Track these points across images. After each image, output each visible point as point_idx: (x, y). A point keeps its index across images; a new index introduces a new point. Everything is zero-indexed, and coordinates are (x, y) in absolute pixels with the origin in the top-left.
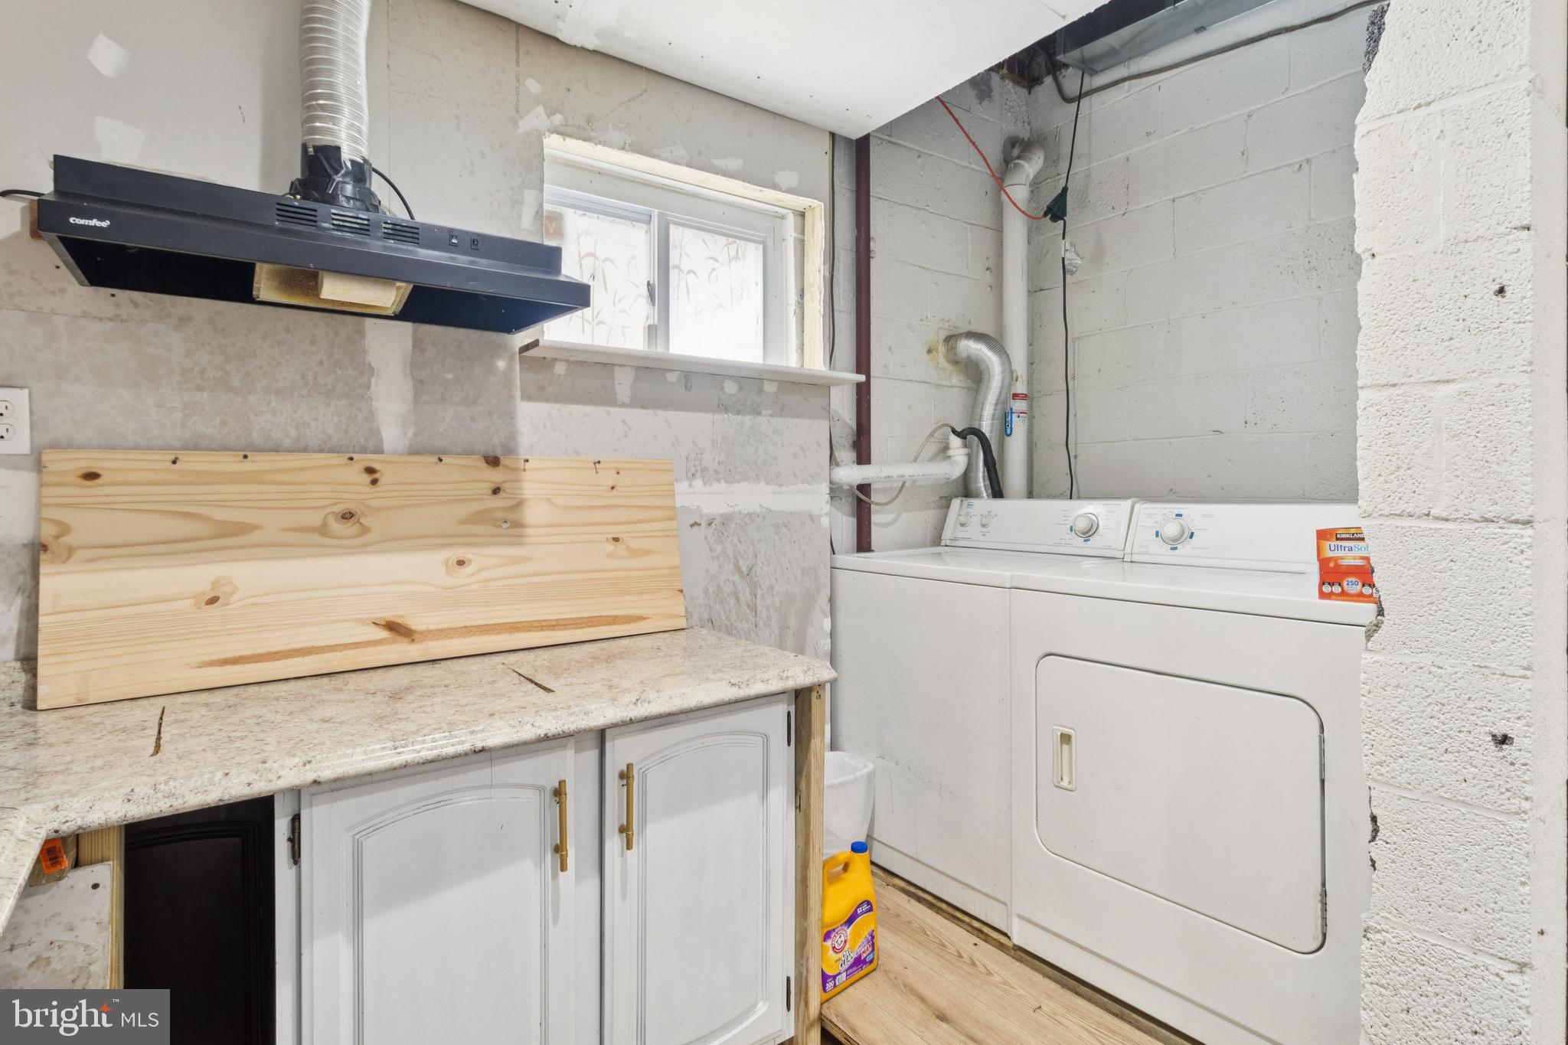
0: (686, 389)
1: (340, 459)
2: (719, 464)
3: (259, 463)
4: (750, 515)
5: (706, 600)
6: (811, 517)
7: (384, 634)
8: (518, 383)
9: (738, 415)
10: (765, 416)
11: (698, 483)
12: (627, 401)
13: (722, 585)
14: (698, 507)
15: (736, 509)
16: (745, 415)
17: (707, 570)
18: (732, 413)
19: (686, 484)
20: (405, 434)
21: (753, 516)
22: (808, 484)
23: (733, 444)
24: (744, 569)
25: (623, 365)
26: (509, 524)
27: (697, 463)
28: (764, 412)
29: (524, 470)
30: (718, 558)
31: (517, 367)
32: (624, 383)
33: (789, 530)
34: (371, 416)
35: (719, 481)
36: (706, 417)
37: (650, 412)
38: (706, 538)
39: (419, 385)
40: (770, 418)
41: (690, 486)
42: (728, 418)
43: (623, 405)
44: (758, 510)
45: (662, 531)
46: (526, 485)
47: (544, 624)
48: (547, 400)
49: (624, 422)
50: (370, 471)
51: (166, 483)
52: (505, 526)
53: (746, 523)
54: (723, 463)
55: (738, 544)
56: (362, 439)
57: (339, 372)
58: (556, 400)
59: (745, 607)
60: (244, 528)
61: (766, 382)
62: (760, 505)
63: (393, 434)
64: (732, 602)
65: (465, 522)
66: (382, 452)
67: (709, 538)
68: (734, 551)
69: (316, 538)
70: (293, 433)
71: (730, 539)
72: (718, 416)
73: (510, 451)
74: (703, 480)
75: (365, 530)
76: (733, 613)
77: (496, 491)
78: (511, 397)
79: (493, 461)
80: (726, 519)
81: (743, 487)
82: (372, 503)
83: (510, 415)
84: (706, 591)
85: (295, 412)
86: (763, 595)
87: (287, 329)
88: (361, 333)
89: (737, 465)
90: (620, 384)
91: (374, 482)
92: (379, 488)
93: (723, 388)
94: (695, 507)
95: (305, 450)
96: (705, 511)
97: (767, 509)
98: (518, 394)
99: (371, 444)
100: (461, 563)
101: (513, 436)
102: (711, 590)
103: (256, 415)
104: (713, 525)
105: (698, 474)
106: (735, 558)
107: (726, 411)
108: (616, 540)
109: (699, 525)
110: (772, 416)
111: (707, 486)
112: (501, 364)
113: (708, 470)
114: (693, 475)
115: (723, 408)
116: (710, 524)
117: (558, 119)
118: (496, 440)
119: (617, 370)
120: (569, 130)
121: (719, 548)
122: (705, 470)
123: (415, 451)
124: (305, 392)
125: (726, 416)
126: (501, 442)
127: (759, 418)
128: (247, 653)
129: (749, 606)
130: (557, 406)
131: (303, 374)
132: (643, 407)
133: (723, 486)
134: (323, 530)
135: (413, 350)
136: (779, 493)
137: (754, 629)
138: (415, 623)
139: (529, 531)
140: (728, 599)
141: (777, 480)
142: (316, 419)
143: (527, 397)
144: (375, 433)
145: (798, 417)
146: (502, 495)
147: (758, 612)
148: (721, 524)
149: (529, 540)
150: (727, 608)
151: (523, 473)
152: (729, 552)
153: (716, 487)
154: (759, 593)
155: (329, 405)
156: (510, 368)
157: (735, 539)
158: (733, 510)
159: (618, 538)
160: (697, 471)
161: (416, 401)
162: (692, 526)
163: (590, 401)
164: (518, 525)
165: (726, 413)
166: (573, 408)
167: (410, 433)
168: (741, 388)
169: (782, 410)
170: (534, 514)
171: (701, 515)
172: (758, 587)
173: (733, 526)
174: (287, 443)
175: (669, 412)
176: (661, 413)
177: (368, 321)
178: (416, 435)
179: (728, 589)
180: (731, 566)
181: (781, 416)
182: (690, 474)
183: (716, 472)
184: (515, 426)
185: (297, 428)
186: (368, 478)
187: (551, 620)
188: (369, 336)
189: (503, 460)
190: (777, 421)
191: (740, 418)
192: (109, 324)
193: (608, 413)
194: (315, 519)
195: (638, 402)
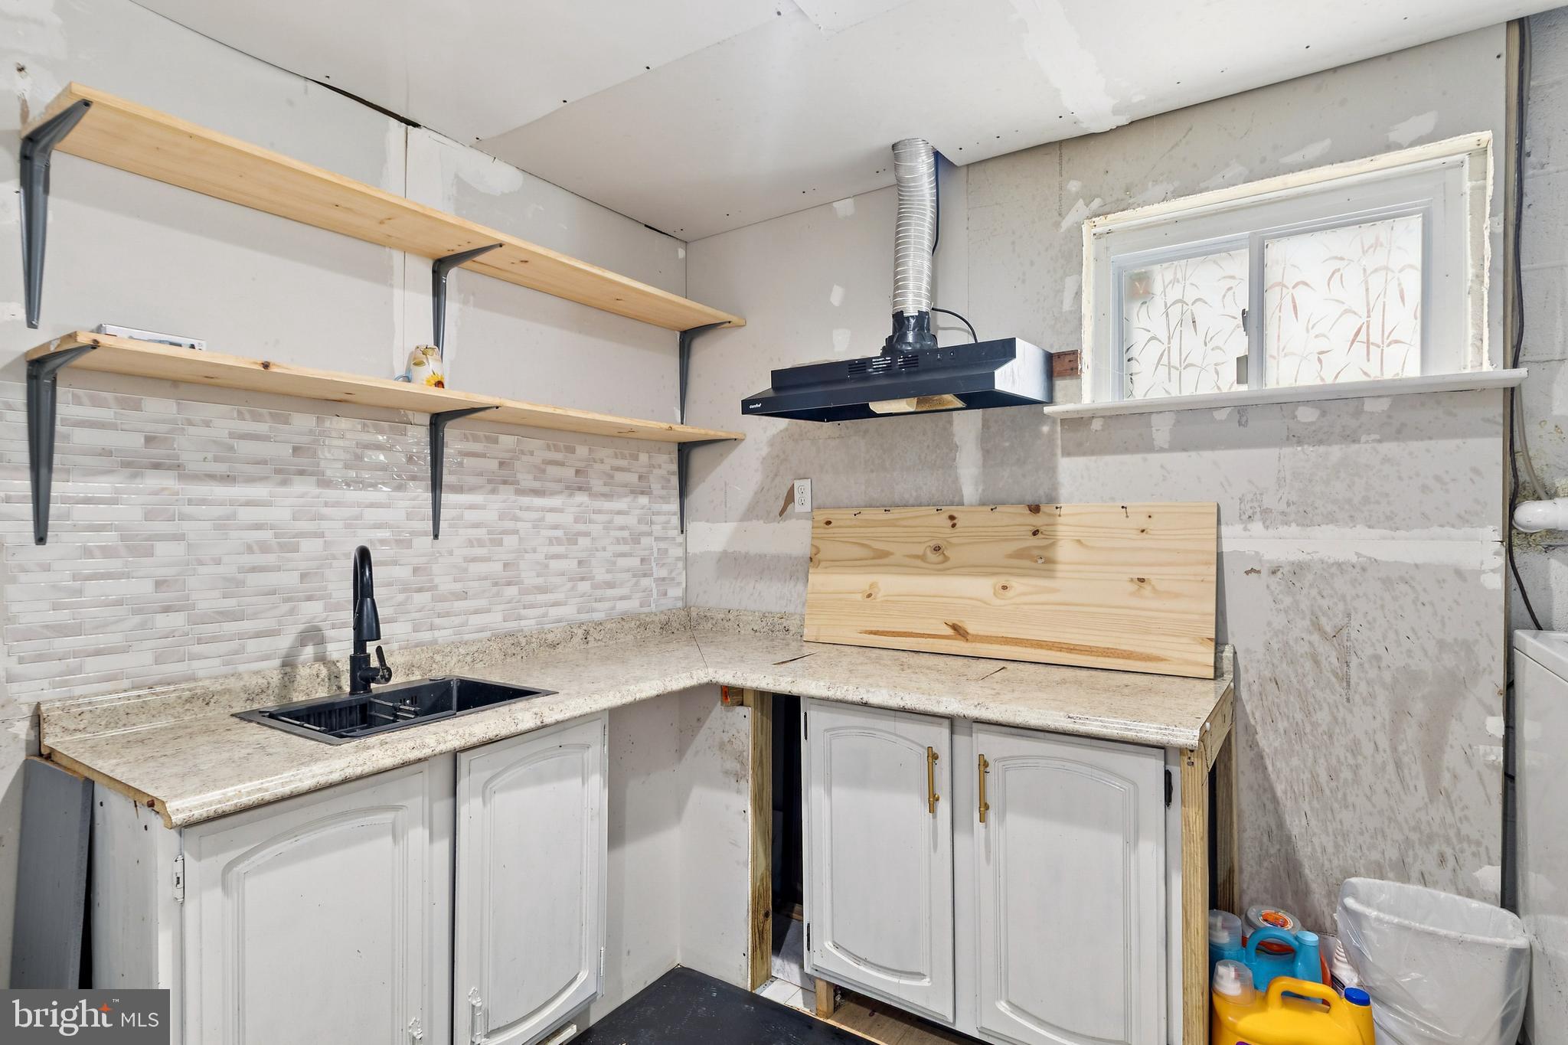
0: (1240, 423)
1: (932, 510)
2: (1288, 504)
3: (895, 513)
4: (1339, 565)
5: (1268, 657)
6: (1459, 573)
7: (950, 632)
8: (1059, 442)
9: (1319, 446)
10: (1367, 442)
11: (1257, 527)
12: (1166, 446)
13: (1291, 643)
14: (1257, 553)
15: (1316, 557)
16: (1330, 445)
17: (1269, 624)
18: (1309, 444)
19: (1239, 527)
20: (977, 490)
21: (1344, 567)
22: (1453, 526)
23: (1310, 481)
24: (1328, 629)
25: (1161, 412)
26: (1043, 560)
27: (1256, 504)
28: (1363, 438)
29: (1060, 516)
30: (1286, 612)
31: (1059, 429)
32: (1162, 430)
33: (1413, 588)
34: (956, 480)
35: (1287, 523)
36: (1272, 453)
37: (1193, 454)
38: (1268, 587)
39: (986, 453)
40: (1375, 445)
41: (1245, 529)
42: (1303, 450)
43: (1162, 450)
44: (1354, 559)
45: (1195, 575)
46: (1060, 528)
47: (1064, 646)
48: (1084, 454)
49: (1162, 467)
50: (952, 518)
51: (855, 526)
52: (1040, 561)
53: (1332, 575)
54: (1294, 503)
55: (1319, 598)
56: (951, 496)
57: (938, 451)
58: (1093, 453)
59: (1330, 675)
60: (885, 554)
61: (1367, 402)
62: (1356, 553)
63: (969, 491)
64: (1308, 665)
65: (1010, 556)
66: (963, 505)
67: (1273, 588)
68: (1312, 605)
69: (919, 563)
70: (914, 494)
71: (1305, 591)
72: (1287, 451)
73: (1052, 499)
74: (1264, 523)
75: (946, 559)
76: (1310, 677)
77: (1035, 533)
78: (1054, 455)
79: (1035, 509)
80: (1299, 569)
81: (1328, 531)
82: (954, 540)
83: (1052, 470)
84: (1268, 645)
85: (915, 480)
86: (1361, 665)
87: (911, 428)
88: (950, 423)
89: (1317, 505)
90: (1157, 430)
91: (954, 526)
92: (958, 529)
93: (1295, 417)
94: (1253, 553)
95: (920, 505)
96: (1266, 557)
97: (1370, 558)
98: (1059, 452)
99: (956, 499)
100: (1005, 588)
101: (1055, 487)
102: (1275, 646)
103: (897, 484)
104: (1279, 573)
105: (1258, 516)
106: (1313, 613)
107: (1300, 443)
108: (1142, 580)
109: (1259, 572)
110: (1380, 441)
111: (1270, 530)
112: (1045, 429)
113: (1271, 512)
114: (1250, 517)
115: (1295, 438)
116: (1274, 572)
117: (1097, 202)
118: (1041, 492)
119: (1154, 418)
120: (1107, 209)
121: (1288, 601)
122: (1266, 512)
123: (983, 504)
124: (920, 468)
125: (1299, 449)
126: (1045, 493)
127: (1355, 447)
128: (881, 629)
129: (1336, 675)
130: (1094, 458)
131: (920, 456)
132: (1184, 450)
133: (1294, 529)
134: (922, 558)
135: (982, 429)
136: (1393, 538)
137: (1346, 704)
138: (972, 628)
139: (1059, 567)
140: (1302, 660)
141: (1391, 522)
142: (926, 484)
143: (1067, 453)
144: (959, 491)
145: (1430, 438)
146: (1040, 536)
147: (1352, 682)
148: (1291, 575)
149: (1059, 575)
150: (1300, 671)
151: (1058, 518)
152: (1305, 605)
153: (1283, 530)
154: (1354, 662)
155: (932, 474)
156: (1053, 431)
157: (1314, 592)
158: (1310, 558)
159: (1144, 579)
160: (1257, 512)
161: (984, 466)
162: (1247, 573)
163: (1126, 450)
164: (1050, 561)
165: (1300, 446)
166: (1108, 458)
167: (980, 490)
168: (1324, 413)
169: (1399, 432)
170: (1065, 551)
171: (1260, 561)
172: (1352, 652)
173: (1310, 577)
174: (911, 501)
175: (1216, 452)
176: (1208, 455)
177: (954, 413)
178: (984, 490)
179: (1302, 648)
180: (1307, 623)
181: (1397, 439)
182: (1245, 517)
183: (1283, 513)
184: (1056, 479)
185: (916, 491)
186: (950, 523)
187: (1070, 644)
188: (955, 423)
189: (1043, 508)
190: (1390, 448)
191: (1322, 449)
192: (838, 441)
193: (1145, 460)
194: (919, 550)
195: (1180, 445)
